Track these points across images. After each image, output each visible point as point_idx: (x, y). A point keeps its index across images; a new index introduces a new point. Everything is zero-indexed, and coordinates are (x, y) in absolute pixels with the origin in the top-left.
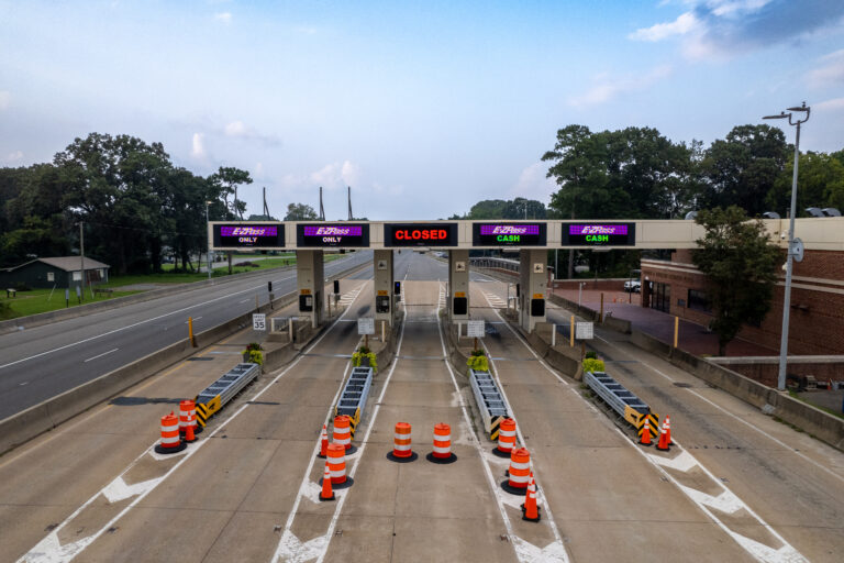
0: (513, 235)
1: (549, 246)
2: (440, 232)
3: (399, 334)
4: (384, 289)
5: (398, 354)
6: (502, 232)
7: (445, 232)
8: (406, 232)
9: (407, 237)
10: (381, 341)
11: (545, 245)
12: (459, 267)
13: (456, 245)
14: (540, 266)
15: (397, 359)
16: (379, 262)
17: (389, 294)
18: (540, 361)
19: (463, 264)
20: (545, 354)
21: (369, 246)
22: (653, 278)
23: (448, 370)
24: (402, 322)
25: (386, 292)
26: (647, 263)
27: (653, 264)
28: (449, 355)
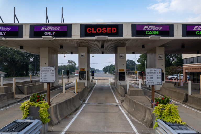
0: (155, 31)
1: (175, 37)
2: (113, 29)
3: (90, 91)
4: (83, 68)
5: (86, 102)
6: (148, 29)
7: (115, 29)
8: (93, 29)
9: (93, 32)
10: (75, 93)
11: (173, 36)
12: (121, 56)
13: (122, 36)
14: (161, 56)
15: (84, 105)
16: (81, 54)
17: (86, 70)
18: (183, 105)
19: (123, 55)
20: (183, 101)
21: (71, 37)
22: (190, 71)
23: (123, 114)
24: (94, 86)
25: (84, 69)
26: (186, 65)
27: (190, 65)
28: (120, 102)
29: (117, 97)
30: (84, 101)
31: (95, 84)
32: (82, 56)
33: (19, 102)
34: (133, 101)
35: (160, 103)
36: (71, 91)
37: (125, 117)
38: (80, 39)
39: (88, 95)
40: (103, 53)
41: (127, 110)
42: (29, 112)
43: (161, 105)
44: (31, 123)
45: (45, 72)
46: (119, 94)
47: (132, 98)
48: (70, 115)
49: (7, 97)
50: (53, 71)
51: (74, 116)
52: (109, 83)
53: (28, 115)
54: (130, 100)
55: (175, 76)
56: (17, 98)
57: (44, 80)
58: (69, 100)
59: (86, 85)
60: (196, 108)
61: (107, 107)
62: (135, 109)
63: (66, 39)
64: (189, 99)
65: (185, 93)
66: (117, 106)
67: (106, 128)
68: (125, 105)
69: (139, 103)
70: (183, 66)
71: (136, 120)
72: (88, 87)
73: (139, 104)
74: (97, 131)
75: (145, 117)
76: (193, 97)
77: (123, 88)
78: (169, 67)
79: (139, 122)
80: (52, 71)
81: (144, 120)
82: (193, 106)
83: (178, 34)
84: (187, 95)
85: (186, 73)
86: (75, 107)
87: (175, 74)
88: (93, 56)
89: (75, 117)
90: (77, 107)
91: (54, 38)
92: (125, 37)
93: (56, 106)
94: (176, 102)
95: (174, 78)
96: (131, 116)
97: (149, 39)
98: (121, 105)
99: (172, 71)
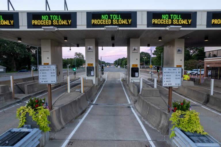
5: (94, 103)
10: (81, 92)
11: (195, 27)
12: (135, 50)
13: (136, 27)
14: (181, 49)
15: (92, 106)
16: (88, 47)
17: (94, 66)
18: (203, 107)
19: (136, 48)
20: (203, 102)
21: (76, 27)
22: (212, 66)
23: (136, 118)
24: (103, 83)
25: (92, 64)
26: (208, 59)
27: (212, 59)
28: (133, 103)
29: (129, 96)
30: (92, 101)
31: (105, 80)
32: (90, 49)
33: (18, 102)
34: (146, 103)
35: (178, 109)
36: (77, 90)
37: (138, 121)
38: (87, 30)
39: (96, 94)
40: (113, 46)
41: (141, 112)
42: (26, 119)
43: (180, 111)
44: (28, 133)
45: (44, 72)
46: (132, 92)
47: (146, 99)
48: (76, 118)
49: (5, 98)
50: (54, 70)
51: (79, 120)
52: (121, 79)
53: (25, 123)
54: (143, 101)
55: (195, 71)
56: (16, 99)
57: (44, 80)
58: (75, 102)
59: (94, 82)
60: (218, 110)
61: (117, 109)
62: (149, 112)
63: (70, 30)
64: (211, 100)
65: (206, 93)
66: (129, 107)
67: (115, 135)
68: (138, 107)
69: (154, 105)
70: (205, 61)
71: (150, 126)
72: (97, 84)
73: (154, 107)
74: (106, 139)
75: (160, 122)
76: (215, 98)
77: (135, 86)
78: (188, 61)
79: (153, 128)
80: (52, 70)
81: (158, 125)
82: (215, 108)
83: (201, 24)
84: (208, 95)
85: (207, 68)
86: (81, 108)
87: (194, 69)
88: (102, 49)
89: (81, 121)
90: (84, 109)
91: (56, 29)
92: (139, 28)
93: (59, 109)
94: (196, 103)
95: (193, 73)
96: (144, 120)
97: (167, 30)
98: (133, 106)
99: (191, 65)
